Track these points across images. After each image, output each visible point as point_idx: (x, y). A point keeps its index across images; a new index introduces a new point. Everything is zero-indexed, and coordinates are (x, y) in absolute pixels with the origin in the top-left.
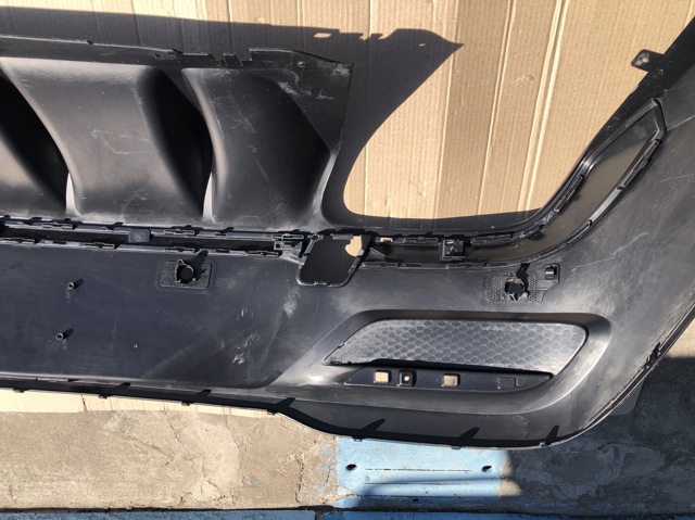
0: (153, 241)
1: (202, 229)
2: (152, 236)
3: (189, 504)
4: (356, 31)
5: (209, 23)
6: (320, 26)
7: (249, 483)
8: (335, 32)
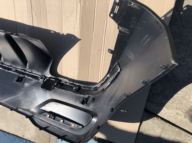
0: (16, 71)
1: (26, 71)
2: (16, 70)
3: (25, 138)
4: (59, 32)
5: (29, 26)
6: (52, 30)
7: (38, 136)
8: (55, 32)
